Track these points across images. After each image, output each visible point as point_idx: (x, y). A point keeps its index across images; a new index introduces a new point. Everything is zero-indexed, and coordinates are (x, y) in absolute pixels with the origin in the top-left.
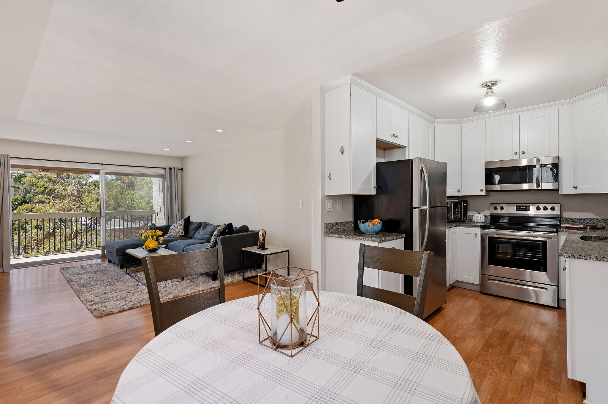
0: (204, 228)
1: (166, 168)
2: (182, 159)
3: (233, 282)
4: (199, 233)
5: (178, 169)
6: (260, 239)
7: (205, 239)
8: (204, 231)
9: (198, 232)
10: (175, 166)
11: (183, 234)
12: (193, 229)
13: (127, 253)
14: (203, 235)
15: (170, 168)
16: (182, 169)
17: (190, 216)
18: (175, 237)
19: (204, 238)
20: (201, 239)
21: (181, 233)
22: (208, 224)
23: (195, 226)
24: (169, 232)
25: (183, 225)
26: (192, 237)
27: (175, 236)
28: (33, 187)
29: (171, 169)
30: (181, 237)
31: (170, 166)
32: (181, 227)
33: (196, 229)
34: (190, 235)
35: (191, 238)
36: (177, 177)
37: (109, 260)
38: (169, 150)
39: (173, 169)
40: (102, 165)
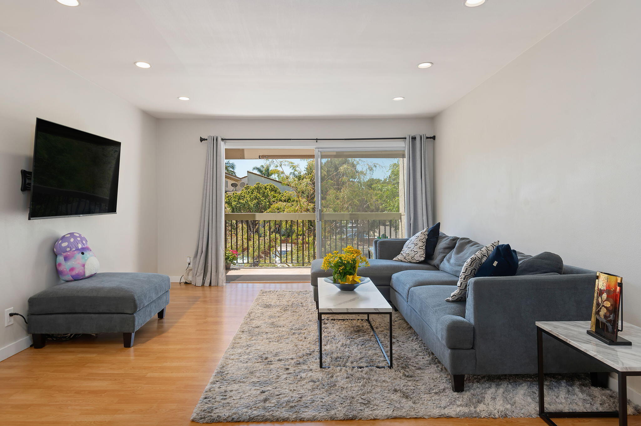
0: (461, 249)
1: (405, 138)
3: (506, 416)
4: (448, 261)
5: (427, 138)
6: (598, 304)
8: (459, 255)
9: (447, 256)
10: (421, 133)
11: (423, 259)
12: (442, 250)
15: (412, 138)
16: (434, 138)
17: (441, 222)
18: (410, 262)
21: (420, 255)
22: (470, 242)
23: (446, 243)
24: (402, 252)
25: (424, 240)
26: (438, 265)
27: (411, 260)
29: (414, 138)
30: (420, 263)
31: (412, 134)
32: (420, 244)
33: (447, 251)
34: (436, 262)
35: (437, 268)
36: (424, 152)
38: (402, 99)
39: (418, 139)
40: (317, 142)
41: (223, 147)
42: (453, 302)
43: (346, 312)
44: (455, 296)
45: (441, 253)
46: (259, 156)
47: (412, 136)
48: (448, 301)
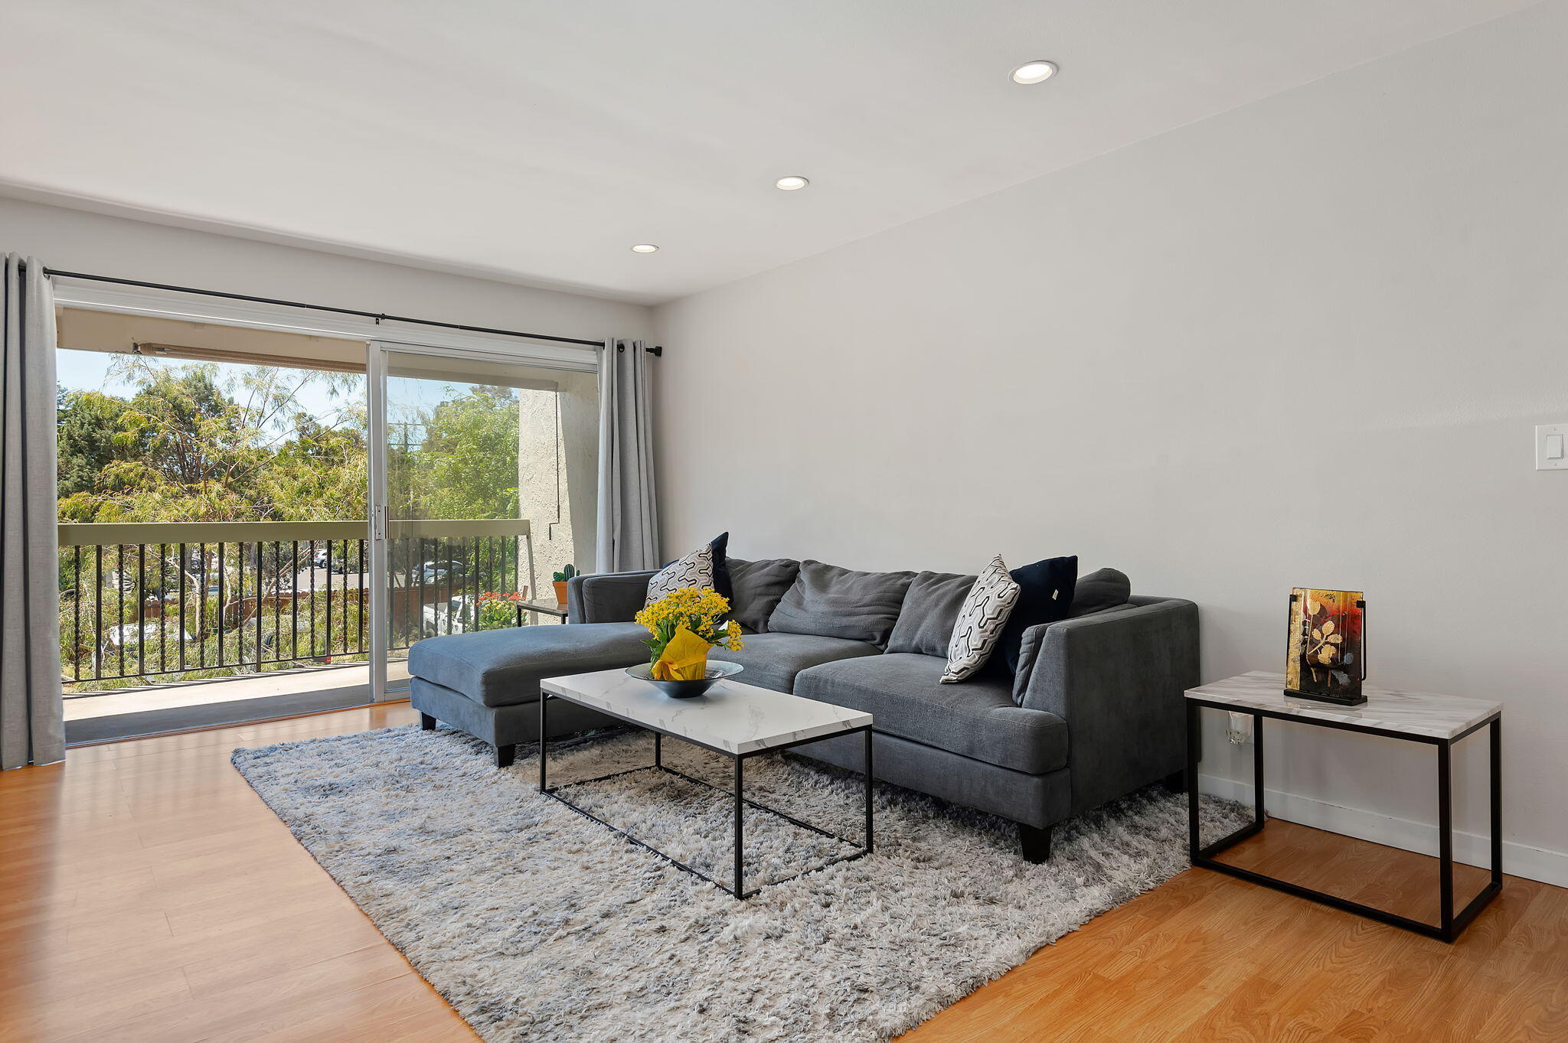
0: (820, 583)
1: (603, 345)
2: (652, 309)
4: (801, 607)
5: (647, 350)
7: (855, 633)
8: (827, 595)
9: (786, 599)
10: (636, 337)
12: (759, 590)
13: (545, 695)
14: (836, 614)
15: (616, 346)
16: (657, 351)
17: (727, 533)
19: (847, 627)
20: (823, 632)
23: (767, 575)
26: (755, 623)
28: (75, 461)
29: (621, 347)
31: (619, 337)
32: (701, 580)
33: (776, 589)
36: (643, 381)
37: (424, 716)
38: (653, 249)
39: (629, 349)
40: (377, 323)
41: (48, 297)
42: (959, 682)
43: (792, 741)
44: (968, 669)
45: (760, 595)
46: (136, 346)
47: (618, 341)
48: (947, 683)
